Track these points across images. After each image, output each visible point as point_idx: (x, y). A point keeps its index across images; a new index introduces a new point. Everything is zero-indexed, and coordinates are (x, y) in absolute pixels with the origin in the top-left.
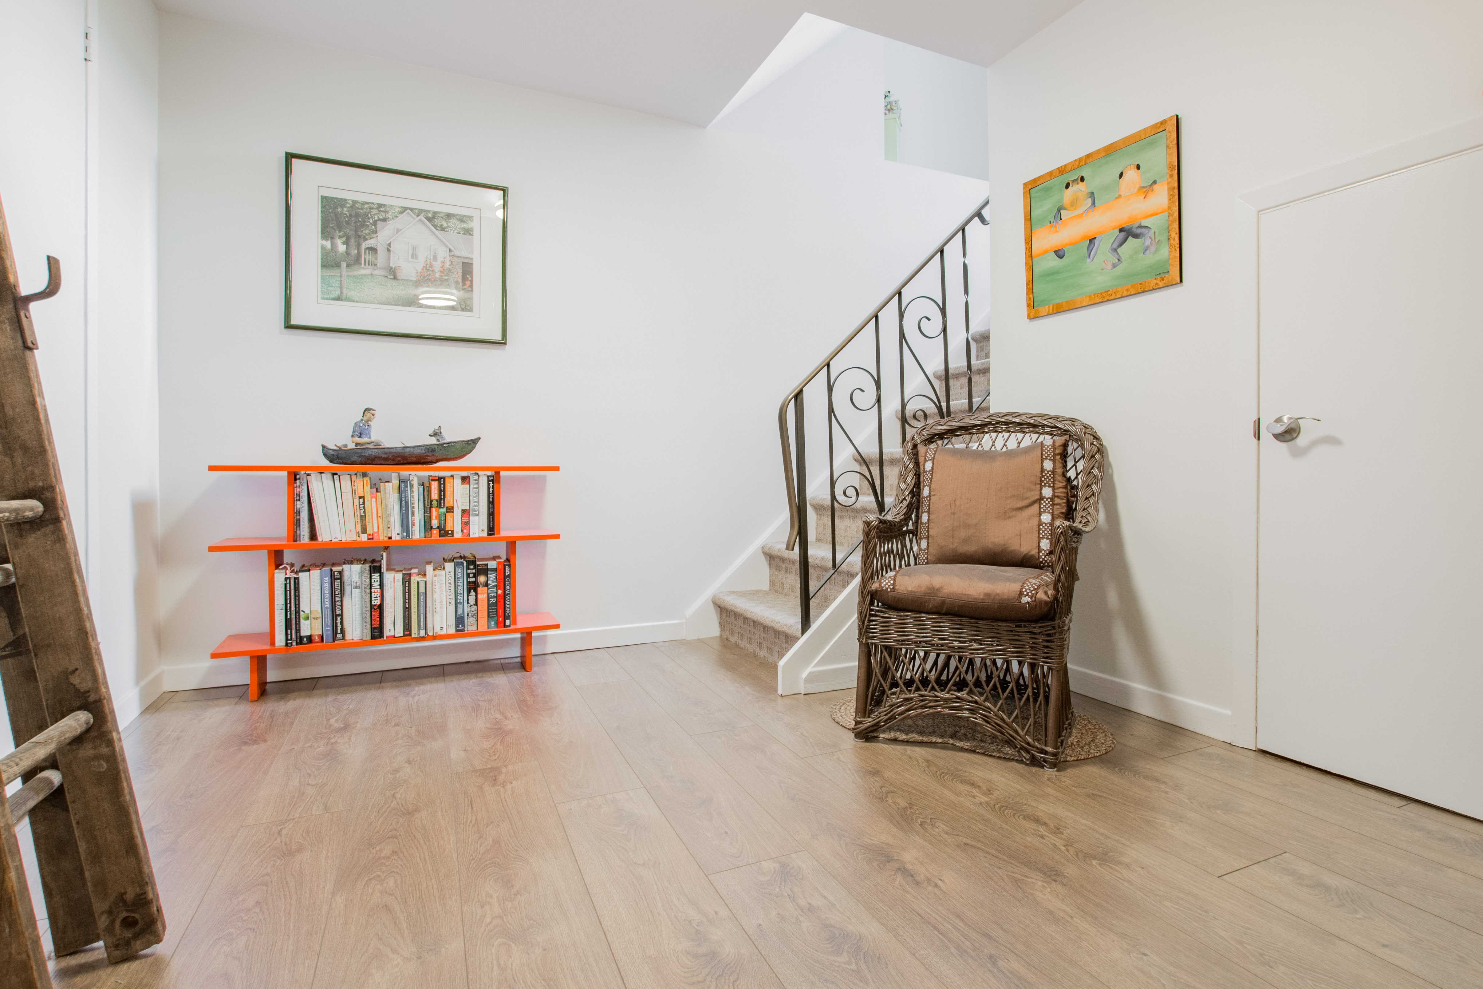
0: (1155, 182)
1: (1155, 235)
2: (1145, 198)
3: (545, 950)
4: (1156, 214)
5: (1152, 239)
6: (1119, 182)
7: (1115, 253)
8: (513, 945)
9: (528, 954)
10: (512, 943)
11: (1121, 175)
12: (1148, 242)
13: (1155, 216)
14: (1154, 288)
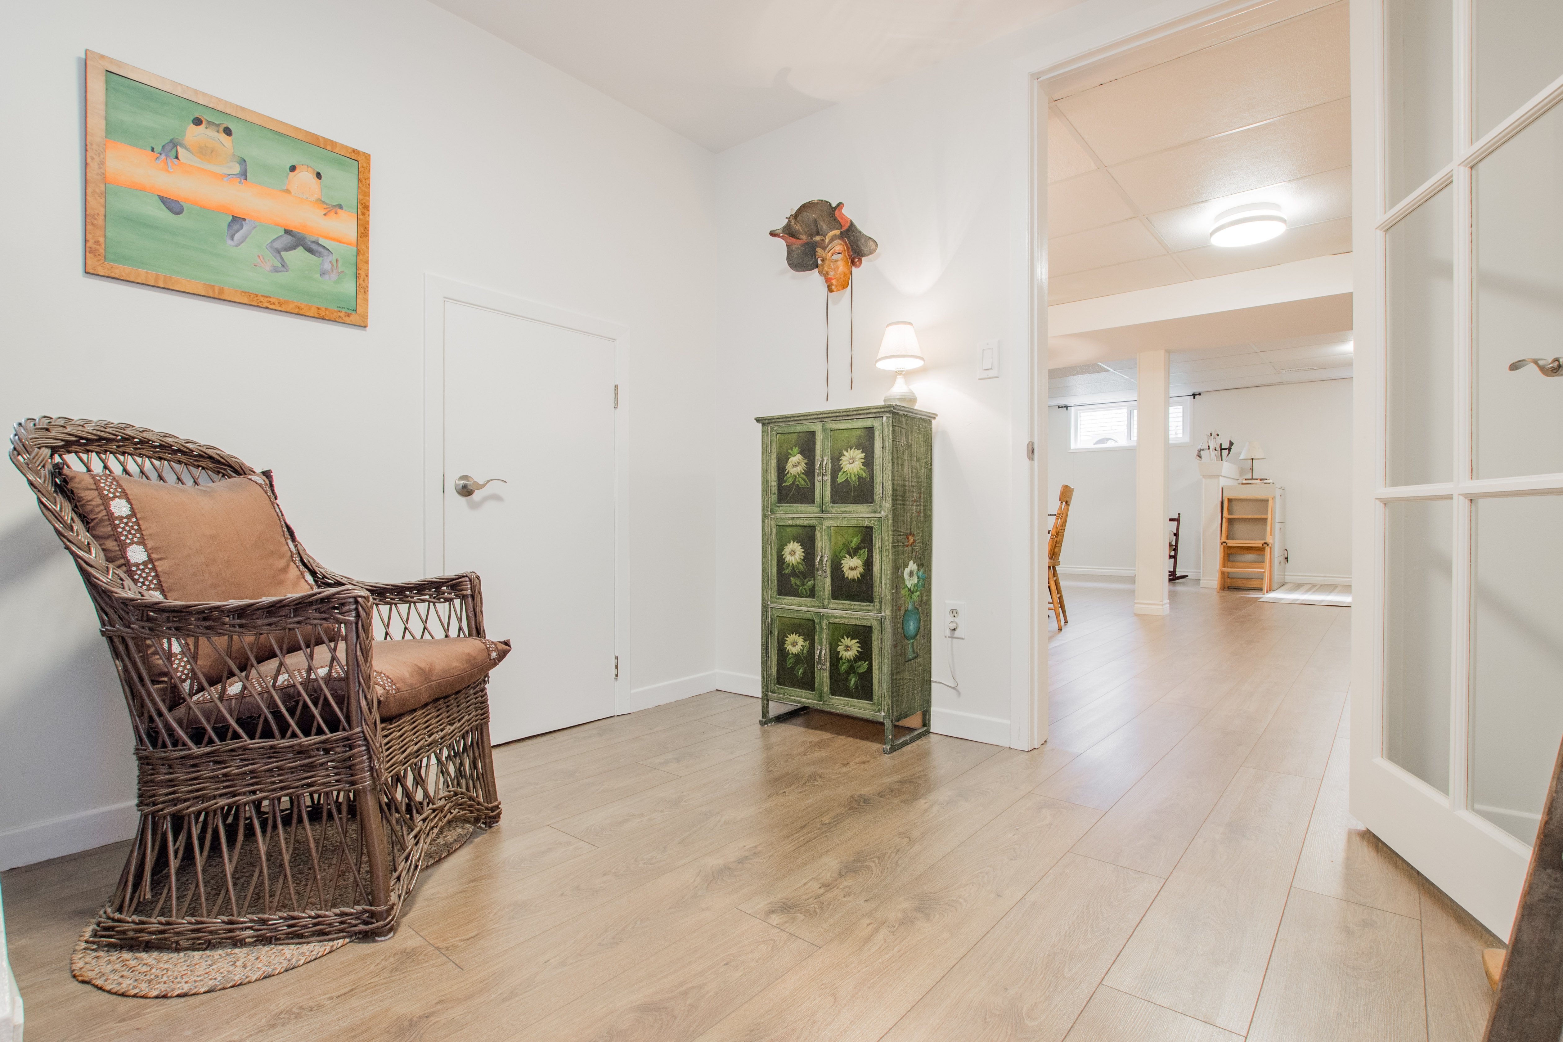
0: (340, 207)
1: (337, 263)
2: (325, 215)
3: (1006, 989)
4: (340, 242)
5: (333, 265)
6: (288, 174)
7: (278, 255)
8: (1024, 1011)
9: (1021, 995)
10: (1024, 1014)
11: (293, 169)
12: (327, 266)
13: (338, 244)
14: (337, 320)
